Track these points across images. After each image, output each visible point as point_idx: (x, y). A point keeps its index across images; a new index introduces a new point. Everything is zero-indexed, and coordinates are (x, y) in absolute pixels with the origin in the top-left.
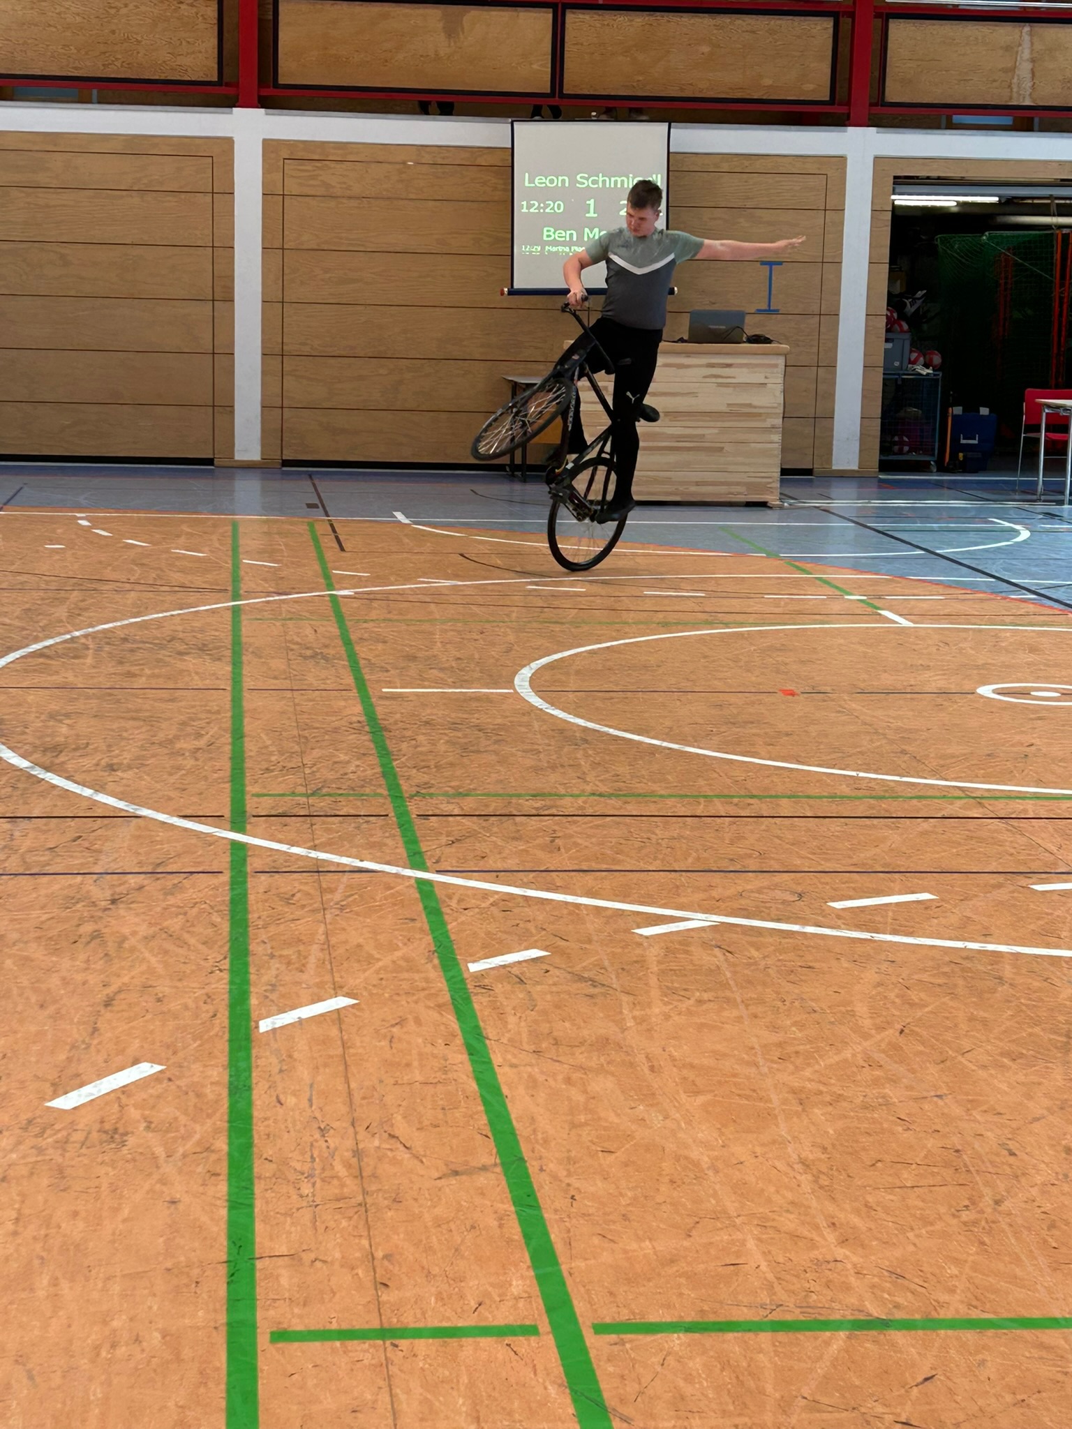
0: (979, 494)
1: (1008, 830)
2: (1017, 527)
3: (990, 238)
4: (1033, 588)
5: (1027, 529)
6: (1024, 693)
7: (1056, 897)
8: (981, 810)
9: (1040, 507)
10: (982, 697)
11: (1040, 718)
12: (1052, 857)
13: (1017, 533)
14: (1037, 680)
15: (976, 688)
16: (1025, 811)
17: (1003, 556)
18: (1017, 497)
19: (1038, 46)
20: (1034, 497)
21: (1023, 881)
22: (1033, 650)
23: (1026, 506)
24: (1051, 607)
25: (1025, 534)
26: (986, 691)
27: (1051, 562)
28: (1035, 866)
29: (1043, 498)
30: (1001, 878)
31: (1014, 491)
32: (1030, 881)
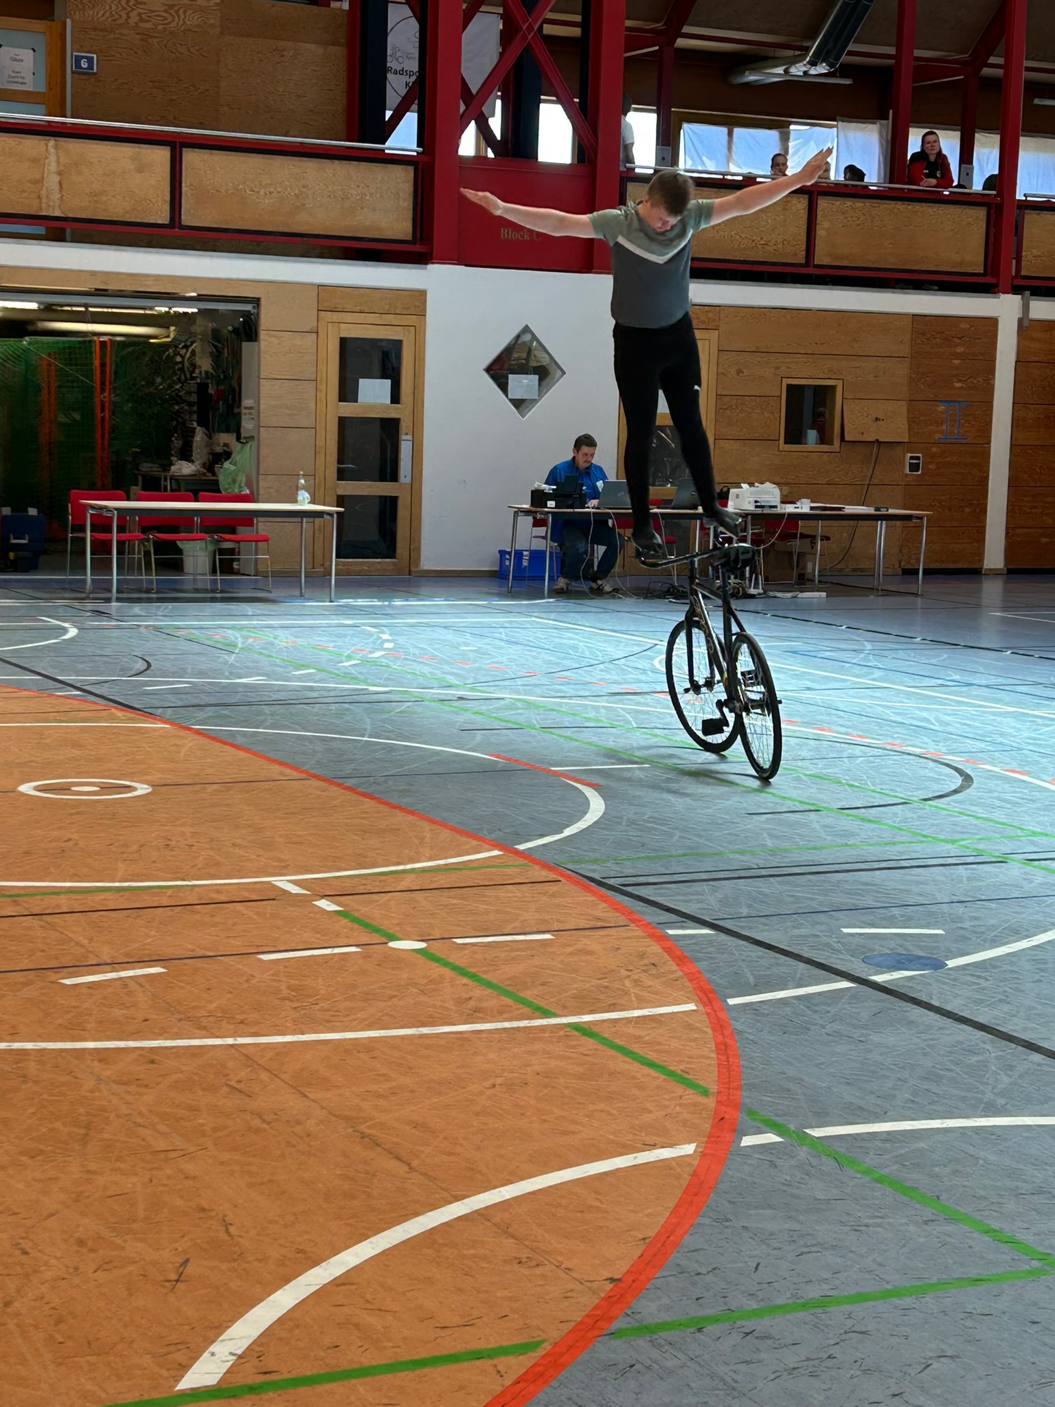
0: (31, 592)
1: (42, 927)
2: (66, 625)
3: (30, 343)
4: (78, 685)
5: (75, 627)
6: (65, 789)
7: (85, 991)
8: (18, 908)
9: (90, 606)
10: (23, 794)
11: (78, 813)
12: (83, 950)
13: (65, 630)
14: (79, 775)
15: (19, 786)
16: (58, 906)
17: (51, 654)
18: (67, 595)
19: (63, 160)
20: (83, 595)
21: (52, 976)
22: (76, 745)
23: (76, 604)
24: (96, 703)
25: (73, 632)
26: (26, 788)
27: (97, 658)
28: (65, 961)
29: (91, 596)
30: (31, 975)
31: (64, 589)
32: (58, 976)
